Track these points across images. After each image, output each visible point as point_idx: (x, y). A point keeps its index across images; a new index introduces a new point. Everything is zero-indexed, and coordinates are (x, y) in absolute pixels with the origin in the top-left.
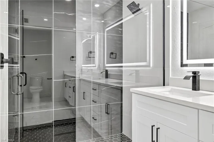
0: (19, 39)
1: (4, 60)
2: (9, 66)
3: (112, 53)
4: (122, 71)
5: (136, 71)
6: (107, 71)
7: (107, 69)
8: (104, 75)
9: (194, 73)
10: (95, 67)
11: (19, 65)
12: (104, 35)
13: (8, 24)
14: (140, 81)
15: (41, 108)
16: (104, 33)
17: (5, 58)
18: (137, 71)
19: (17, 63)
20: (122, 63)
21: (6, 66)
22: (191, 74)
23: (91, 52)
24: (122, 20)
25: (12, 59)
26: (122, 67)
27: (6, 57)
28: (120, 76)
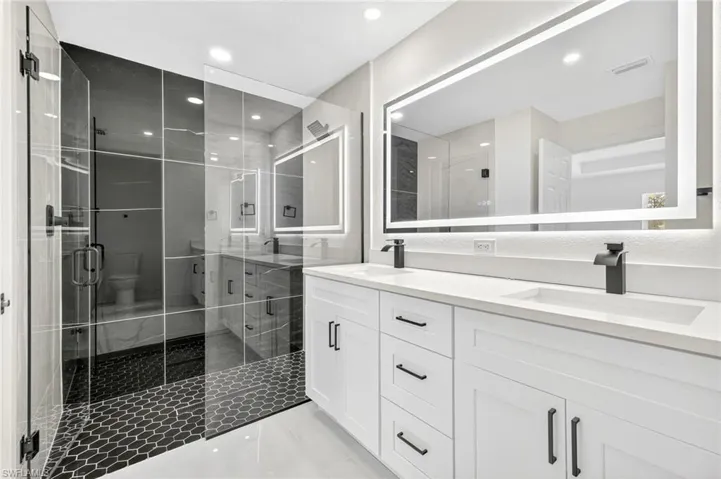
0: (88, 173)
1: (54, 220)
2: (63, 231)
3: (288, 208)
4: (302, 240)
5: (322, 239)
6: (276, 241)
7: (278, 236)
8: (272, 248)
9: (397, 241)
10: (256, 232)
11: (89, 229)
12: (272, 176)
13: (60, 147)
14: (328, 256)
15: (138, 311)
16: (272, 171)
17: (55, 214)
18: (324, 241)
19: (81, 224)
20: (301, 225)
21: (58, 231)
22: (393, 243)
23: (246, 205)
24: (302, 148)
25: (71, 216)
26: (301, 232)
27: (58, 213)
28: (298, 249)
